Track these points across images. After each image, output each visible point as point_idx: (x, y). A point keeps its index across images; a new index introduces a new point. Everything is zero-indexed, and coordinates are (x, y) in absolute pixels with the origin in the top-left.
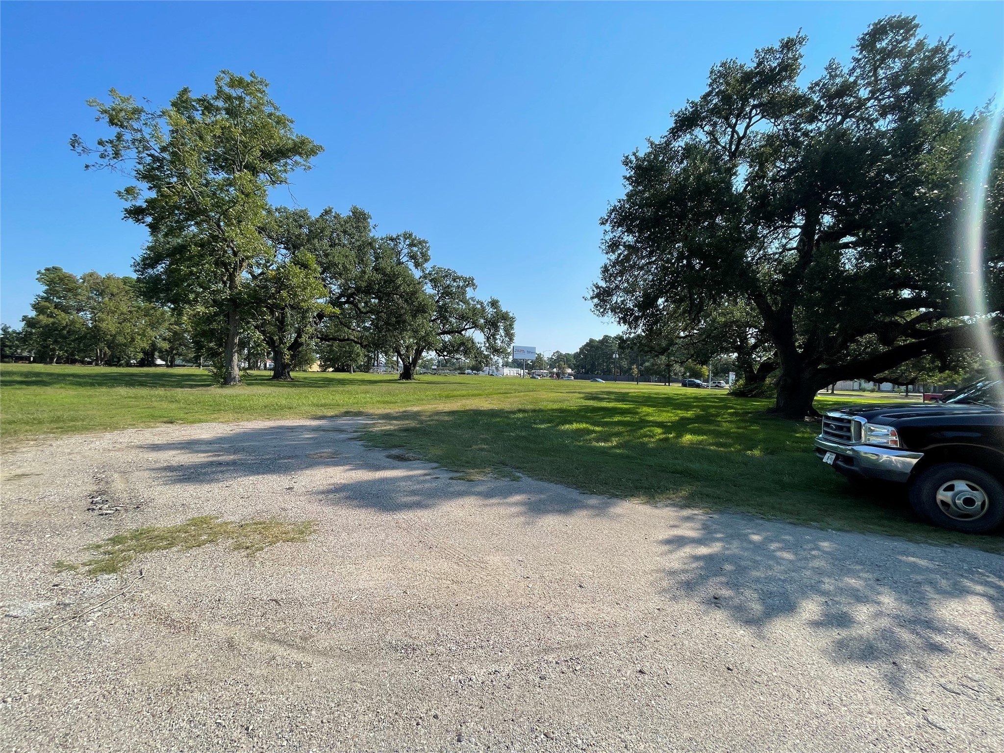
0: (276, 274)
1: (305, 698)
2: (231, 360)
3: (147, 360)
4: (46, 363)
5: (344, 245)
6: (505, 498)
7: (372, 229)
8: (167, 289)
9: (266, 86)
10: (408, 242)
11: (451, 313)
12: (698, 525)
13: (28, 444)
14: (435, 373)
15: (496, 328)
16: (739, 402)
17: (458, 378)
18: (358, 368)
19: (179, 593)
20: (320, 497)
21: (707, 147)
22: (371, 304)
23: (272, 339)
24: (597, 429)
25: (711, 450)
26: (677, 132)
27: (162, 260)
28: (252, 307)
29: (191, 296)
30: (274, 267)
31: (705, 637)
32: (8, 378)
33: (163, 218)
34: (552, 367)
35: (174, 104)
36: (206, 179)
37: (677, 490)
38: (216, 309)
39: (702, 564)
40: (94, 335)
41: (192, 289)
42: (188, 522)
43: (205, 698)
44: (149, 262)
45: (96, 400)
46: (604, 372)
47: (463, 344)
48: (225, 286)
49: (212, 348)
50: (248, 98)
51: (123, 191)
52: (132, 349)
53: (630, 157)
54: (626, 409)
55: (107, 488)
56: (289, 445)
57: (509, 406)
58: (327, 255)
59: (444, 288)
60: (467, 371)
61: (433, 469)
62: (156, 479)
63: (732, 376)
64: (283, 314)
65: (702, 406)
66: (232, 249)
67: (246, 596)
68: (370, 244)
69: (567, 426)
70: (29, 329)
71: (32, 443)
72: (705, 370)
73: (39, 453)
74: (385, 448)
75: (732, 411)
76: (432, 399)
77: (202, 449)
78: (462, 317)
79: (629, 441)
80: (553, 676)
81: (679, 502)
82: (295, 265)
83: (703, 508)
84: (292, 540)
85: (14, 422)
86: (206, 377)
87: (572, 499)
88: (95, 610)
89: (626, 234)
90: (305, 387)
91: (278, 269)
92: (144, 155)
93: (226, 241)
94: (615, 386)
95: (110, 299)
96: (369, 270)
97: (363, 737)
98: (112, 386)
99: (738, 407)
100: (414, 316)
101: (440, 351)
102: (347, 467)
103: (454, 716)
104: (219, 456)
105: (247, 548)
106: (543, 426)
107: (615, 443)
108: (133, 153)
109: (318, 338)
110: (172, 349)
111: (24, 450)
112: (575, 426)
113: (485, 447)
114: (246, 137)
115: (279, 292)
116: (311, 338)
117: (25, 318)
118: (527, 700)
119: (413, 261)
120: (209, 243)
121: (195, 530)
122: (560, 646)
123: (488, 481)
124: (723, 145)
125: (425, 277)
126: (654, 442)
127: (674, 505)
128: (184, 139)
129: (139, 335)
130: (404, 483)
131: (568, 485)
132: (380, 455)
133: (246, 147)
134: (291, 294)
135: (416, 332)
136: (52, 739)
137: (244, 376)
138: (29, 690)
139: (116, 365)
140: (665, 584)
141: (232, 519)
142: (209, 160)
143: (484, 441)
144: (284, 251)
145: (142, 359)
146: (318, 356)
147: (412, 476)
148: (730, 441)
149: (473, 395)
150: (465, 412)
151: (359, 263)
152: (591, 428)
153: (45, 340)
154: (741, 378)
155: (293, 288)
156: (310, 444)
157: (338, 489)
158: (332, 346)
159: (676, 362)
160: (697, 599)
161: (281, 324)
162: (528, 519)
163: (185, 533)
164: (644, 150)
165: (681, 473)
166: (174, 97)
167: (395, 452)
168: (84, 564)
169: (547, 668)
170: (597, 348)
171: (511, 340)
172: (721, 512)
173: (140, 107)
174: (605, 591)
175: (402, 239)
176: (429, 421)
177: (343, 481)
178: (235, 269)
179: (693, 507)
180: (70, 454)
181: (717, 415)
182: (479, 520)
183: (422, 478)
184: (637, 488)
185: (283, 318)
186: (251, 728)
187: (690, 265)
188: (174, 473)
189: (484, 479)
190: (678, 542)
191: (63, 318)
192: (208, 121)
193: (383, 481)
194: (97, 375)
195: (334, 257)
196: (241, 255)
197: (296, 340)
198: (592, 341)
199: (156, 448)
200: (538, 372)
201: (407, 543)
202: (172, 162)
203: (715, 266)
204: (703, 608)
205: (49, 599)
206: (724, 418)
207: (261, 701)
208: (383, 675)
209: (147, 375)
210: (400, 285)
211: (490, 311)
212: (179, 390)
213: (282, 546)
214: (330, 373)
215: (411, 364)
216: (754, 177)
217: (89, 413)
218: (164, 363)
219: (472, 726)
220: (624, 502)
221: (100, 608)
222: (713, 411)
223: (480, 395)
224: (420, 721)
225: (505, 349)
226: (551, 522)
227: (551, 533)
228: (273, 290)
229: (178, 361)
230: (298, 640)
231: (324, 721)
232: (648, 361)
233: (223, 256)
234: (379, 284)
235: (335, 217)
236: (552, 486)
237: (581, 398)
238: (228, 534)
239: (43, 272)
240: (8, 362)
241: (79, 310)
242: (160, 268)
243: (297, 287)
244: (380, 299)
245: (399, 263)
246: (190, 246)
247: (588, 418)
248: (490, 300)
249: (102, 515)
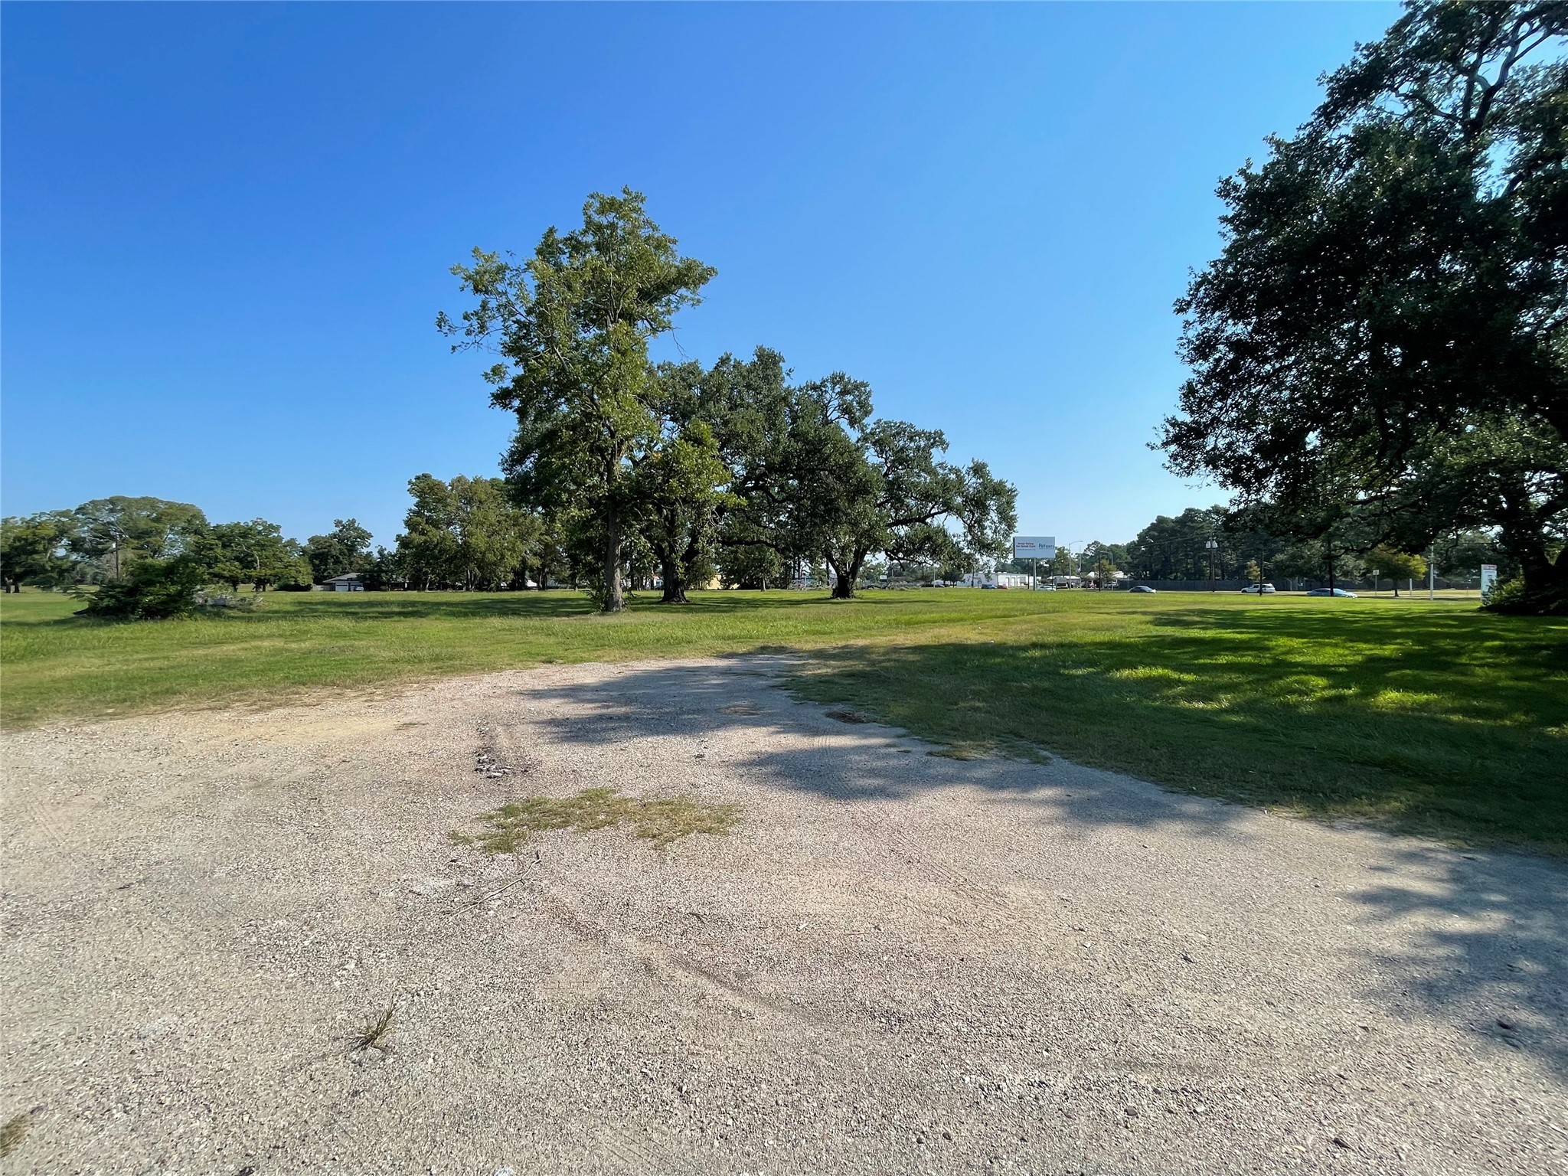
0: (663, 456)
1: (750, 1063)
2: (613, 578)
3: (518, 585)
4: (419, 590)
5: (749, 405)
6: (1026, 791)
7: (786, 377)
8: (537, 489)
9: (642, 201)
10: (837, 390)
11: (908, 490)
12: (1440, 872)
13: (412, 687)
14: (885, 585)
15: (984, 509)
16: (1510, 626)
17: (920, 593)
18: (771, 582)
19: (581, 889)
20: (741, 771)
21: (1408, 124)
22: (789, 488)
23: (659, 546)
24: (1186, 677)
25: (1451, 723)
26: (1334, 111)
27: (530, 453)
28: (635, 505)
29: (564, 496)
30: (659, 446)
31: (1485, 1101)
32: (387, 609)
33: (531, 399)
34: (1086, 568)
35: (539, 252)
36: (576, 341)
37: (1379, 798)
38: (593, 511)
39: (1458, 951)
40: (464, 554)
41: (565, 486)
42: (582, 795)
43: (625, 1034)
44: (517, 457)
45: (470, 633)
46: (1187, 574)
47: (929, 538)
48: (602, 479)
49: (590, 563)
50: (621, 223)
51: (489, 372)
52: (502, 569)
53: (1232, 181)
54: (1242, 642)
55: (493, 744)
56: (692, 694)
57: (1016, 637)
58: (726, 423)
59: (895, 454)
60: (935, 582)
61: (899, 737)
62: (541, 735)
63: (1489, 574)
64: (672, 511)
65: (1418, 634)
66: (609, 428)
67: (659, 904)
68: (784, 399)
69: (1126, 673)
70: (402, 550)
71: (415, 685)
72: (1418, 563)
73: (422, 698)
74: (823, 703)
75: (1497, 643)
76: (885, 627)
77: (588, 698)
78: (926, 496)
79: (1256, 701)
80: (1152, 1114)
81: (1386, 821)
82: (687, 441)
83: (1447, 838)
84: (709, 830)
85: (397, 661)
86: (583, 602)
87: (1149, 800)
88: (495, 897)
89: (1230, 321)
90: (704, 612)
91: (664, 450)
92: (510, 322)
93: (601, 419)
94: (1214, 599)
95: (478, 507)
96: (784, 437)
97: (838, 1140)
98: (486, 616)
99: (1512, 635)
100: (852, 501)
101: (892, 552)
102: (772, 729)
103: (977, 1143)
104: (608, 707)
105: (654, 836)
106: (1080, 672)
107: (1225, 704)
108: (498, 323)
109: (719, 542)
110: (544, 566)
111: (408, 694)
112: (1141, 672)
113: (980, 705)
114: (619, 276)
115: (668, 482)
116: (710, 543)
117: (399, 538)
118: (1106, 1145)
119: (847, 416)
120: (582, 423)
121: (590, 805)
122: (1158, 1062)
123: (991, 762)
124: (1449, 111)
125: (865, 439)
126: (1311, 704)
127: (1372, 827)
128: (551, 293)
129: (509, 550)
130: (857, 757)
131: (1140, 776)
132: (815, 713)
133: (620, 289)
134: (683, 483)
135: (855, 524)
136: (467, 1052)
137: (628, 598)
138: (439, 985)
139: (486, 590)
140: (1374, 980)
141: (631, 794)
142: (579, 315)
143: (977, 695)
144: (670, 424)
145: (513, 580)
146: (718, 567)
147: (869, 747)
148: (1499, 705)
149: (949, 621)
150: (941, 648)
151: (770, 429)
152: (1175, 675)
153: (418, 563)
154: (1514, 577)
155: (684, 474)
156: (721, 693)
157: (763, 761)
158: (736, 552)
159: (1347, 551)
160: (1457, 1021)
161: (671, 527)
162: (1069, 830)
163: (580, 808)
164: (1262, 159)
165: (1383, 765)
166: (538, 244)
167: (838, 708)
168: (479, 838)
169: (1138, 1096)
170: (1173, 532)
171: (1011, 527)
172: (1492, 850)
173: (504, 264)
174: (1238, 975)
175: (829, 385)
176: (884, 661)
177: (770, 750)
178: (613, 455)
179: (1422, 834)
180: (452, 700)
181: (1458, 653)
182: (982, 824)
183: (883, 751)
184: (1284, 788)
185: (673, 516)
186: (685, 1089)
187: (1379, 361)
188: (560, 729)
189: (986, 757)
190: (1398, 902)
191: (435, 535)
192: (577, 264)
193: (825, 751)
194: (469, 603)
195: (735, 425)
196: (619, 435)
197: (691, 546)
198: (1161, 520)
199: (536, 695)
200: (1060, 579)
201: (872, 850)
202: (540, 326)
203: (1441, 357)
204: (1473, 1041)
205: (447, 876)
206: (1476, 659)
207: (693, 1053)
208: (857, 1052)
209: (519, 601)
210: (829, 456)
211: (972, 482)
212: (555, 619)
213: (697, 838)
214: (735, 592)
215: (848, 574)
216: (1534, 159)
217: (466, 649)
218: (535, 585)
219: (1010, 1167)
220: (1258, 812)
221: (500, 895)
222: (1444, 644)
223: (961, 620)
224: (922, 1137)
225: (1001, 544)
226: (1113, 838)
227: (1116, 857)
228: (660, 479)
229: (550, 582)
230: (732, 977)
231: (780, 1102)
232: (1282, 552)
233: (599, 439)
234: (799, 458)
235: (734, 366)
236: (1109, 776)
237: (1147, 623)
238: (630, 816)
239: (414, 481)
240: (385, 591)
241: (449, 524)
242: (529, 463)
243: (690, 473)
244: (801, 479)
245: (827, 422)
246: (562, 432)
247: (1167, 657)
248: (971, 465)
249: (490, 777)
